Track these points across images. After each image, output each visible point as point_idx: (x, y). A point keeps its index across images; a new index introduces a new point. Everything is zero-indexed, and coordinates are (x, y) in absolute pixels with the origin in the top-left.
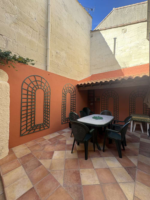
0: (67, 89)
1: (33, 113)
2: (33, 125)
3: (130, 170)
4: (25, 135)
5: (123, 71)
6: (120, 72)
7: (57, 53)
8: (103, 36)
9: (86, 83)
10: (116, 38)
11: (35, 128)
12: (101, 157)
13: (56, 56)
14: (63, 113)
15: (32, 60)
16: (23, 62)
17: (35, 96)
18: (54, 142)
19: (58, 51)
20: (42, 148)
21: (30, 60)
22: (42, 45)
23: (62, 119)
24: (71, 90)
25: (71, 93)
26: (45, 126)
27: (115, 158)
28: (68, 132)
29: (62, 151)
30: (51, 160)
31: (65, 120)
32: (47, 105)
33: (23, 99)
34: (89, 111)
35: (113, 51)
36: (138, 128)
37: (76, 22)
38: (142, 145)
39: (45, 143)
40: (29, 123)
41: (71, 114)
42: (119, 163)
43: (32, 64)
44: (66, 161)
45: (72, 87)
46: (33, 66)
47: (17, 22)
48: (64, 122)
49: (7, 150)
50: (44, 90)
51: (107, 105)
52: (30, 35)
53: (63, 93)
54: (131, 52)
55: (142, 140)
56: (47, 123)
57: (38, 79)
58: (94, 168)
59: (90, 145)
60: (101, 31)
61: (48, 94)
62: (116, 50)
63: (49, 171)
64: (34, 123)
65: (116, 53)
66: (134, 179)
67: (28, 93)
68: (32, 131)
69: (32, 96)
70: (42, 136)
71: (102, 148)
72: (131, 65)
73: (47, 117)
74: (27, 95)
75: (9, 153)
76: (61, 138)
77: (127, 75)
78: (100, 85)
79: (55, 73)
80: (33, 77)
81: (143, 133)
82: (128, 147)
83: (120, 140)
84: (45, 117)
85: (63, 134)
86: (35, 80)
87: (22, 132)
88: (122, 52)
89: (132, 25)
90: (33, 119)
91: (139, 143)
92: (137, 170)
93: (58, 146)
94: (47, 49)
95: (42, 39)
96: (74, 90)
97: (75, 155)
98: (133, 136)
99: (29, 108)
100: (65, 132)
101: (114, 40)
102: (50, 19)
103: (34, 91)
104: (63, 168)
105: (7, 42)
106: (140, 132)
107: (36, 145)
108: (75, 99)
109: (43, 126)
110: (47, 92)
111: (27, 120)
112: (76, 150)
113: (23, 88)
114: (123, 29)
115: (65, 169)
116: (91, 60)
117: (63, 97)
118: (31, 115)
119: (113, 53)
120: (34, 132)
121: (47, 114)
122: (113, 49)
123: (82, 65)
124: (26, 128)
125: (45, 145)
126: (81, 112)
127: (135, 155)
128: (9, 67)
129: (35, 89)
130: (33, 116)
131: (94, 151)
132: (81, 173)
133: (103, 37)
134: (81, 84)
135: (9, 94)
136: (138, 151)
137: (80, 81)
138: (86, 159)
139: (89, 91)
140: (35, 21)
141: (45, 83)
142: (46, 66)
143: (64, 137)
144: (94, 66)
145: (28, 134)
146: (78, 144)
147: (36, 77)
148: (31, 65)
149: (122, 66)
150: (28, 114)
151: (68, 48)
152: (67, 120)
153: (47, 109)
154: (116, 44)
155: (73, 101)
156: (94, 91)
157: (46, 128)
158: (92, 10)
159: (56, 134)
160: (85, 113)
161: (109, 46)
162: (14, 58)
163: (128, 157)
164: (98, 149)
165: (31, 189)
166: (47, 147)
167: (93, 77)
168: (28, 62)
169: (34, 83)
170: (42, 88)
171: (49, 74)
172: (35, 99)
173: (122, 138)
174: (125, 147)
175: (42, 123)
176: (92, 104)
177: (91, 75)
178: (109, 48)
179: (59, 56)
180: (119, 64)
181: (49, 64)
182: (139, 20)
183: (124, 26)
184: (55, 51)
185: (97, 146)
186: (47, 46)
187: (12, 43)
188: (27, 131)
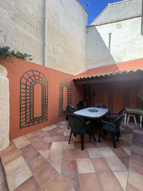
0: (64, 83)
1: (32, 107)
2: (32, 118)
3: (124, 159)
4: (24, 127)
5: (117, 66)
6: (115, 66)
7: (54, 48)
8: (99, 31)
9: (82, 78)
10: (111, 33)
11: (34, 121)
12: (96, 147)
13: (53, 52)
14: (60, 107)
15: (30, 56)
16: (21, 57)
17: (33, 90)
18: (52, 133)
19: (55, 47)
20: (41, 139)
21: (28, 55)
22: (39, 41)
23: (60, 111)
24: (68, 84)
25: (68, 87)
26: (44, 119)
27: (109, 148)
28: (65, 124)
29: (60, 142)
30: (49, 150)
31: (62, 113)
32: (45, 99)
33: (21, 93)
34: (85, 104)
35: (108, 46)
37: (73, 17)
38: (135, 136)
39: (43, 135)
40: (28, 115)
41: (68, 107)
42: (114, 153)
43: (30, 59)
44: (64, 151)
45: (69, 82)
46: (31, 61)
47: (14, 18)
48: (61, 115)
49: (8, 142)
50: (42, 84)
51: (102, 99)
52: (28, 30)
53: (60, 87)
54: (126, 47)
55: (135, 131)
56: (45, 116)
57: (36, 73)
58: (90, 158)
59: (87, 136)
60: (96, 27)
61: (46, 88)
62: (111, 45)
63: (48, 161)
64: (33, 116)
65: (111, 48)
66: (128, 167)
67: (26, 87)
68: (31, 124)
69: (30, 90)
70: (41, 128)
71: (97, 139)
72: (125, 60)
73: (45, 110)
74: (26, 89)
75: (9, 145)
76: (59, 130)
77: (121, 70)
78: (95, 79)
79: (52, 68)
80: (31, 72)
81: (136, 124)
82: (122, 138)
83: (115, 131)
84: (43, 110)
85: (60, 126)
86: (33, 75)
87: (22, 125)
88: (117, 47)
89: (127, 20)
90: (32, 112)
91: (132, 135)
92: (130, 159)
93: (56, 138)
94: (44, 45)
95: (39, 35)
96: (71, 84)
97: (72, 146)
98: (127, 127)
99: (28, 101)
100: (63, 124)
101: (109, 35)
102: (47, 15)
103: (32, 86)
104: (61, 158)
105: (5, 37)
106: (134, 124)
107: (36, 137)
108: (71, 92)
109: (42, 118)
110: (45, 86)
111: (26, 114)
112: (73, 141)
113: (22, 82)
114: (118, 25)
115: (63, 159)
116: (86, 55)
117: (60, 91)
118: (30, 108)
119: (108, 48)
120: (33, 125)
121: (45, 107)
122: (108, 44)
123: (78, 60)
124: (26, 121)
125: (43, 137)
126: (77, 105)
127: (129, 145)
128: (8, 62)
129: (33, 83)
130: (32, 109)
131: (90, 142)
132: (77, 162)
133: (98, 33)
134: (77, 79)
135: (9, 89)
136: (131, 142)
137: (76, 76)
138: (83, 149)
139: (84, 85)
140: (33, 16)
141: (42, 78)
142: (44, 61)
143: (61, 129)
144: (90, 61)
145: (27, 126)
146: (75, 136)
147: (34, 72)
148: (29, 61)
149: (117, 61)
150: (27, 108)
151: (65, 43)
152: (64, 113)
153: (45, 102)
154: (111, 39)
155: (70, 94)
156: (89, 85)
157: (44, 120)
158: (88, 6)
159: (54, 126)
160: (81, 106)
161: (105, 42)
162: (13, 53)
163: (122, 147)
164: (93, 140)
165: (31, 177)
166: (45, 138)
167: (89, 71)
168: (26, 57)
169: (32, 77)
170: (40, 82)
171: (46, 69)
172: (33, 93)
173: (116, 130)
174: (119, 138)
175: (41, 116)
176: (88, 97)
177: (86, 70)
178: (104, 43)
179: (55, 51)
180: (114, 59)
181: (46, 59)
182: (134, 15)
183: (119, 21)
184: (52, 46)
185: (92, 138)
186: (44, 41)
187: (11, 39)
188: (26, 123)
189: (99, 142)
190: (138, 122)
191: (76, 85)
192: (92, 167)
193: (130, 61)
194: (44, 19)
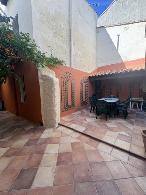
0: (83, 80)
2: (67, 105)
4: (64, 111)
5: (124, 64)
6: (122, 65)
8: (108, 32)
9: (97, 75)
10: (119, 35)
11: (68, 107)
12: (114, 119)
13: (76, 55)
14: (81, 98)
17: (67, 86)
19: (77, 51)
22: (68, 49)
23: (81, 102)
25: (85, 83)
27: (122, 119)
28: (87, 111)
29: (90, 118)
30: (87, 121)
32: (73, 93)
33: (62, 89)
35: (116, 46)
36: (135, 107)
37: (87, 22)
39: (76, 116)
40: (65, 104)
42: (125, 121)
44: (96, 121)
45: (86, 79)
46: (65, 65)
48: (82, 105)
50: (71, 82)
51: (111, 93)
53: (81, 83)
55: (137, 112)
56: (74, 105)
58: (112, 123)
60: (106, 28)
61: (73, 85)
62: (119, 45)
63: (90, 124)
65: (119, 49)
66: (133, 125)
67: (64, 84)
71: (114, 116)
72: (131, 59)
73: (73, 100)
74: (64, 86)
76: (84, 114)
77: (128, 68)
78: (108, 76)
88: (125, 47)
89: (133, 24)
90: (67, 102)
91: (136, 114)
92: (135, 122)
93: (86, 117)
94: (71, 51)
95: (67, 44)
96: (87, 81)
97: (99, 120)
98: (131, 111)
99: (65, 94)
100: (84, 111)
101: (117, 36)
105: (52, 50)
110: (73, 83)
111: (64, 102)
113: (62, 81)
114: (126, 27)
115: (97, 124)
116: (97, 54)
117: (81, 87)
118: (66, 99)
119: (117, 49)
120: (68, 110)
121: (73, 98)
122: (117, 44)
123: (91, 59)
124: (64, 107)
127: (134, 118)
129: (67, 81)
131: (109, 117)
133: (108, 34)
134: (93, 76)
137: (91, 73)
139: (96, 81)
141: (71, 77)
142: (71, 64)
144: (100, 59)
147: (67, 73)
149: (124, 60)
150: (65, 98)
151: (82, 47)
152: (84, 103)
153: (73, 95)
154: (120, 40)
155: (87, 89)
156: (100, 81)
157: (73, 107)
158: (97, 5)
159: (79, 112)
161: (113, 42)
164: (111, 117)
166: (79, 117)
167: (99, 69)
168: (63, 63)
169: (68, 76)
170: (70, 80)
171: (73, 70)
172: (67, 88)
174: (127, 116)
175: (71, 104)
176: (99, 91)
177: (97, 68)
178: (113, 44)
180: (122, 58)
181: (73, 63)
182: (140, 20)
183: (126, 24)
184: (75, 51)
186: (70, 48)
187: (54, 51)
188: (64, 109)
189: (115, 117)
190: (140, 108)
191: (90, 81)
192: (115, 125)
193: (135, 60)
194: (70, 30)
